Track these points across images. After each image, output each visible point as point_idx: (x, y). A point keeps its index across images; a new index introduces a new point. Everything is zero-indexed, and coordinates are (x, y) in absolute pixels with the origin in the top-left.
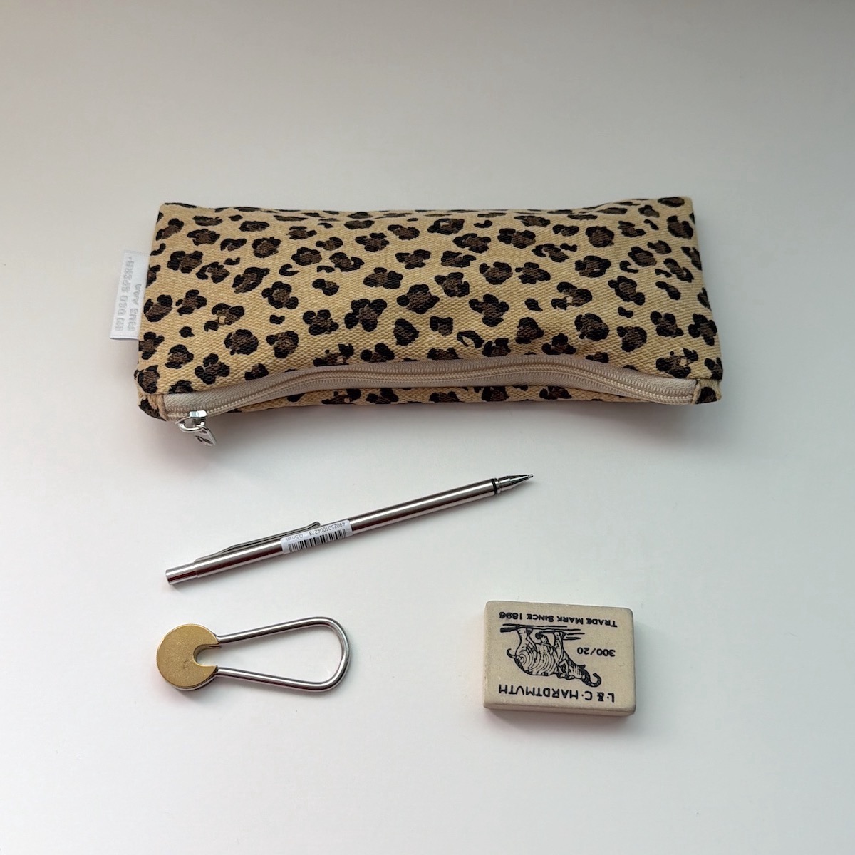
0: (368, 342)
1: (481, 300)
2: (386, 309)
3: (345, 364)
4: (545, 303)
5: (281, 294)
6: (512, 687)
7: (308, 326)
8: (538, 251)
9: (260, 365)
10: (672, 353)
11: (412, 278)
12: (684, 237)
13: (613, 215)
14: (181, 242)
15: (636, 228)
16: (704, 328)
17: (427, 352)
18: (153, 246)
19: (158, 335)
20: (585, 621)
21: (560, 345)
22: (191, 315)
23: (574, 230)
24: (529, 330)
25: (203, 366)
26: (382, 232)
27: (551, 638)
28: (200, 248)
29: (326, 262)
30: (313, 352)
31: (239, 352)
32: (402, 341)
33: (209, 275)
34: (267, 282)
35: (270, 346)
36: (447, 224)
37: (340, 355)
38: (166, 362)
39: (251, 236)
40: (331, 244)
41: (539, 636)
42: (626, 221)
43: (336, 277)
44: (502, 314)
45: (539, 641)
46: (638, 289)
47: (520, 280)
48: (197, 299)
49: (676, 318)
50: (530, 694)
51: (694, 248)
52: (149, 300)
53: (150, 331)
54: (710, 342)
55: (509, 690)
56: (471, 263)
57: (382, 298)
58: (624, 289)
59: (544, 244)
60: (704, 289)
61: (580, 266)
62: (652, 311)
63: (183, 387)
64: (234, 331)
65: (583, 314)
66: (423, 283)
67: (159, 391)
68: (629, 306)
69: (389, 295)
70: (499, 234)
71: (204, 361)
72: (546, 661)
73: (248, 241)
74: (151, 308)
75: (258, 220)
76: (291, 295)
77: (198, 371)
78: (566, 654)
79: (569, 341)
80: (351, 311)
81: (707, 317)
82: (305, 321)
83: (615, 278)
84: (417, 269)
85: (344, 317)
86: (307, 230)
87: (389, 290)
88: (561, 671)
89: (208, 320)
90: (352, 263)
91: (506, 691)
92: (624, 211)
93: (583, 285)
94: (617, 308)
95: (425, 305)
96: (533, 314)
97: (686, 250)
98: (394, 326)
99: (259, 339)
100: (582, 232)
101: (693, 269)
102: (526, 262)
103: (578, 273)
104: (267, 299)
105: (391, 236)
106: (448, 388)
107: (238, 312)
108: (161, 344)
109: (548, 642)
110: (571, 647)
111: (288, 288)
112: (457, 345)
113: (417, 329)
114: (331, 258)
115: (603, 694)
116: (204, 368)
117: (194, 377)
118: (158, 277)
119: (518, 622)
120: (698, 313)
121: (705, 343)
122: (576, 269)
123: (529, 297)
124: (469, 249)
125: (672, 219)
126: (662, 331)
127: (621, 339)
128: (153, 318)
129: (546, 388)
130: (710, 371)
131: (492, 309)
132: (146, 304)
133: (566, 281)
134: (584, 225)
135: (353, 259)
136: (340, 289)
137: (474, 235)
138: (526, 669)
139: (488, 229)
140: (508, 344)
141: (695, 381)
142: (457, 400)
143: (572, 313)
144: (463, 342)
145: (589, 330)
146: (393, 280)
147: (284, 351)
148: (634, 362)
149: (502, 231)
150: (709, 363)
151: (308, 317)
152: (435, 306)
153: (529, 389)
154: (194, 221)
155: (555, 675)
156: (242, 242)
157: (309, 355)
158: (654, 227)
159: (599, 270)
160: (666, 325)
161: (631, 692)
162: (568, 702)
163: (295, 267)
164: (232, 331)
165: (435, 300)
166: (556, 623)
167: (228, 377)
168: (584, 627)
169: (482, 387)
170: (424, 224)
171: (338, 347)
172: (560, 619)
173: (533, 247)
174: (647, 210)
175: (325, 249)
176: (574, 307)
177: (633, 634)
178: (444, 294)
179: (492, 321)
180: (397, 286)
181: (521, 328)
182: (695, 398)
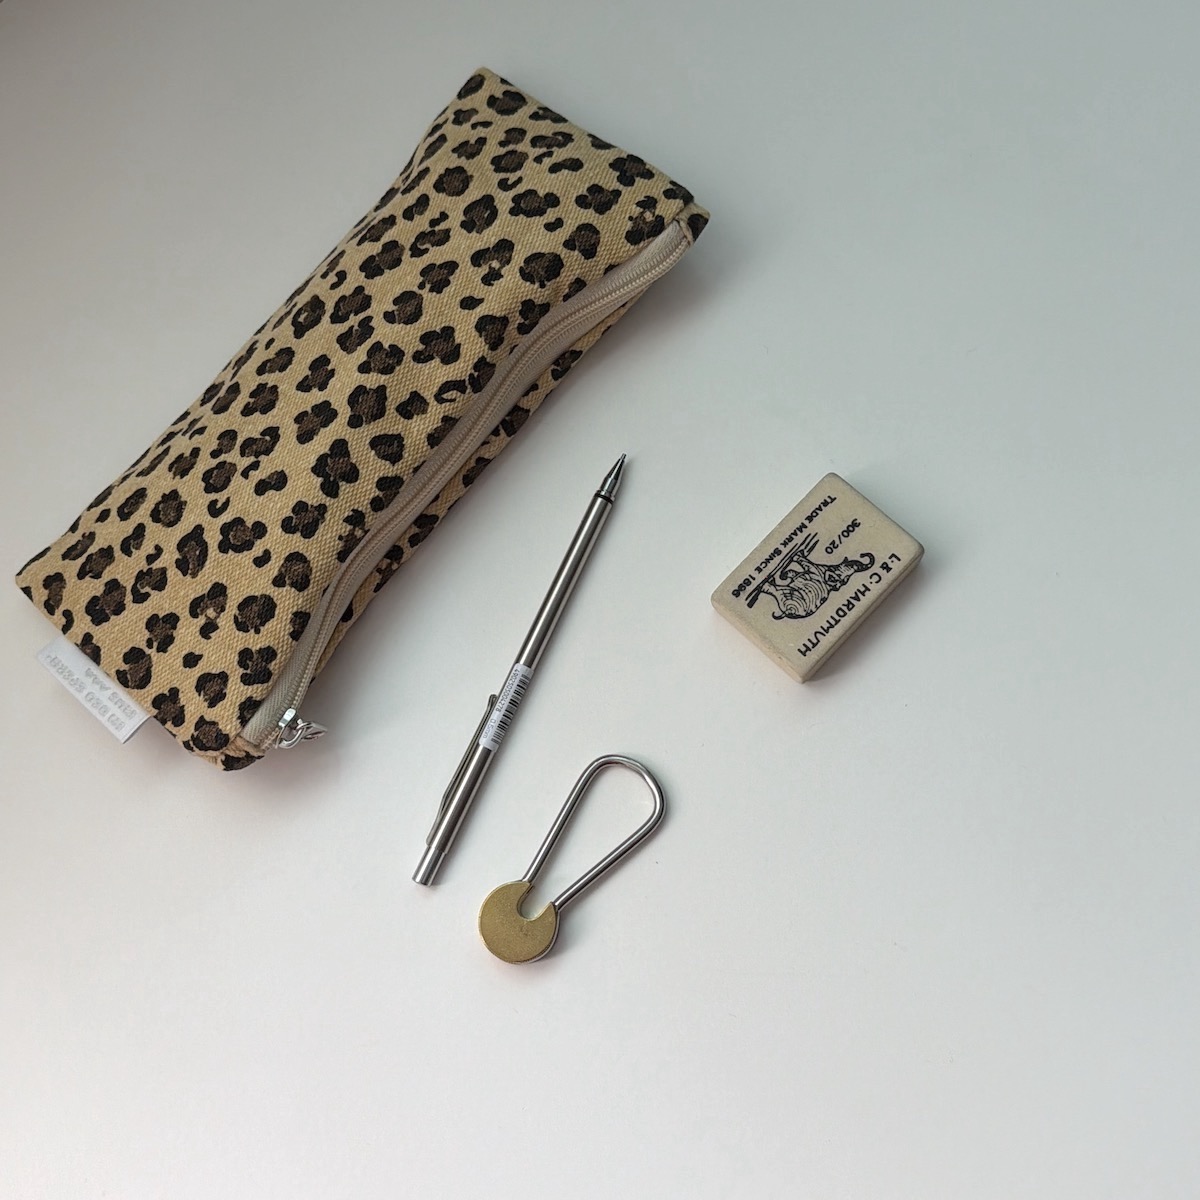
0: (366, 491)
1: (421, 347)
2: (349, 444)
3: (366, 532)
4: (479, 290)
5: (239, 534)
6: (809, 640)
7: (299, 534)
8: (417, 252)
9: (296, 614)
10: (631, 218)
11: (338, 393)
12: (521, 107)
13: (439, 152)
14: (80, 592)
15: (473, 141)
16: (630, 168)
17: (426, 444)
18: (56, 624)
19: (166, 692)
20: (806, 523)
21: (532, 312)
22: (177, 641)
23: (423, 202)
24: (492, 328)
25: (245, 672)
26: (257, 383)
27: (794, 566)
28: (106, 576)
29: (244, 463)
30: (328, 552)
31: (263, 624)
32: (395, 458)
33: (147, 589)
34: (213, 537)
35: (285, 589)
36: (306, 314)
37: (354, 529)
38: (206, 704)
39: (142, 514)
40: (225, 443)
41: (783, 576)
42: (457, 145)
43: (268, 466)
44: (454, 340)
45: (789, 580)
46: (541, 193)
47: (434, 293)
48: (163, 622)
49: (600, 184)
50: (831, 630)
51: (540, 108)
52: (118, 672)
53: (154, 696)
54: (649, 174)
55: (810, 645)
56: (372, 324)
57: (334, 438)
58: (529, 205)
59: (413, 240)
60: (590, 135)
61: (468, 226)
62: (574, 199)
63: (248, 708)
64: (235, 611)
65: (522, 264)
66: (353, 387)
67: (232, 735)
68: (551, 215)
69: (338, 429)
70: (364, 274)
71: (241, 667)
72: (813, 590)
73: (145, 523)
74: (129, 676)
75: (128, 496)
76: (249, 524)
77: (246, 680)
78: (822, 566)
79: (536, 301)
80: (320, 480)
81: (622, 156)
82: (289, 532)
83: (512, 205)
84: (332, 382)
85: (321, 492)
86: (187, 454)
87: (332, 425)
88: (833, 584)
89: (198, 629)
90: (268, 438)
91: (808, 649)
92: (443, 139)
93: (493, 239)
94: (543, 229)
95: (379, 405)
96: (480, 311)
97: (535, 116)
98: (373, 452)
99: (267, 593)
100: (433, 194)
101: (560, 127)
102: (418, 273)
103: (474, 234)
104: (230, 552)
105: (270, 379)
106: (470, 458)
107: (218, 591)
108: (181, 695)
109: (797, 573)
110: (818, 556)
111: (239, 521)
112: (445, 409)
113: (395, 433)
114: (243, 454)
115: (885, 563)
116: (249, 671)
117: (247, 689)
118: (99, 645)
119: (754, 584)
120: (611, 161)
121: (646, 181)
122: (469, 232)
123: (459, 299)
124: (356, 314)
125: (492, 101)
126: (602, 208)
127: (576, 252)
128: (143, 682)
129: (553, 367)
130: (678, 200)
131: (440, 345)
132: (118, 679)
133: (473, 252)
134: (426, 186)
135: (263, 433)
136: (287, 472)
137: (343, 298)
138: (804, 614)
139: (348, 279)
140: (488, 360)
141: (675, 223)
142: (487, 462)
143: (511, 274)
144: (447, 401)
145: (543, 273)
146: (324, 413)
147: (302, 578)
148: (608, 259)
149: (362, 268)
150: (669, 194)
151: (287, 526)
152: (388, 395)
153: (540, 383)
154: (67, 561)
155: (832, 592)
156: (140, 529)
157: (328, 558)
158: (486, 124)
159: (489, 212)
160: (598, 199)
161: (905, 537)
162: (865, 601)
163: (221, 497)
164: (234, 612)
165: (382, 389)
166: (785, 551)
167: (279, 656)
168: (812, 528)
169: (498, 426)
170: (285, 336)
171: (345, 524)
172: (785, 544)
173: (407, 253)
174: (460, 117)
175: (226, 453)
176: (507, 267)
177: (855, 490)
178: (384, 377)
179: (452, 355)
180: (334, 414)
181: (484, 333)
182: (690, 237)
